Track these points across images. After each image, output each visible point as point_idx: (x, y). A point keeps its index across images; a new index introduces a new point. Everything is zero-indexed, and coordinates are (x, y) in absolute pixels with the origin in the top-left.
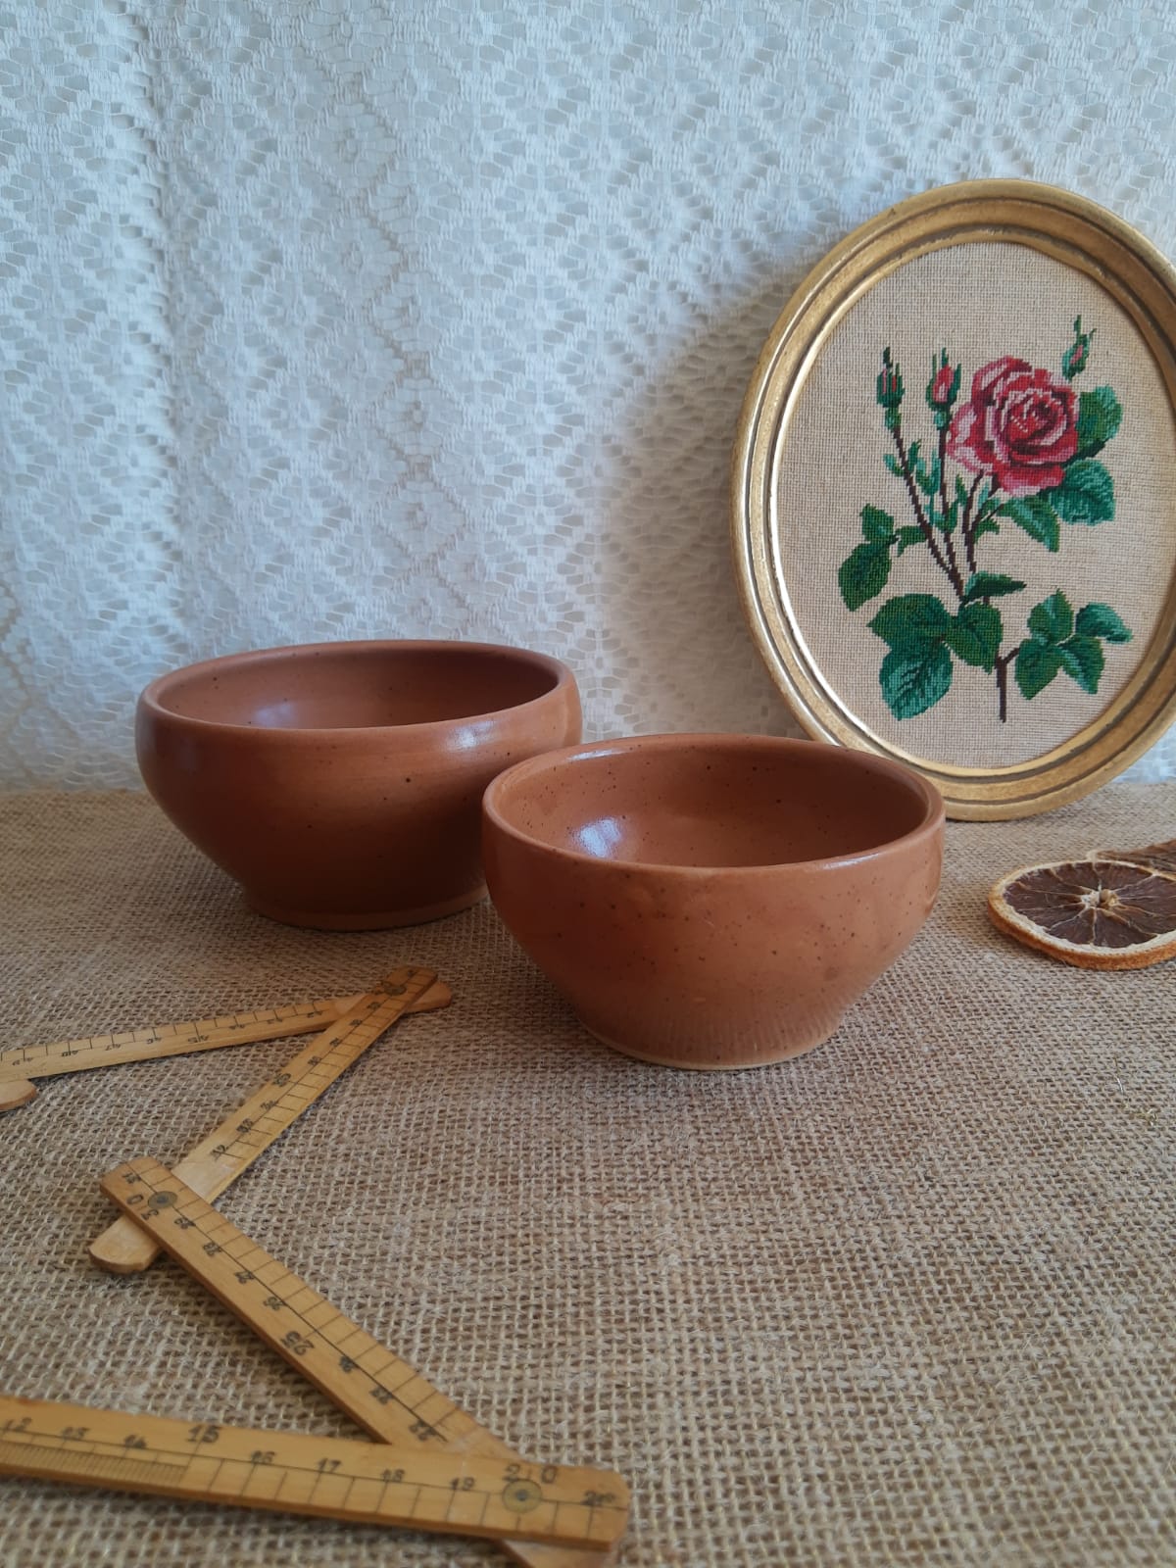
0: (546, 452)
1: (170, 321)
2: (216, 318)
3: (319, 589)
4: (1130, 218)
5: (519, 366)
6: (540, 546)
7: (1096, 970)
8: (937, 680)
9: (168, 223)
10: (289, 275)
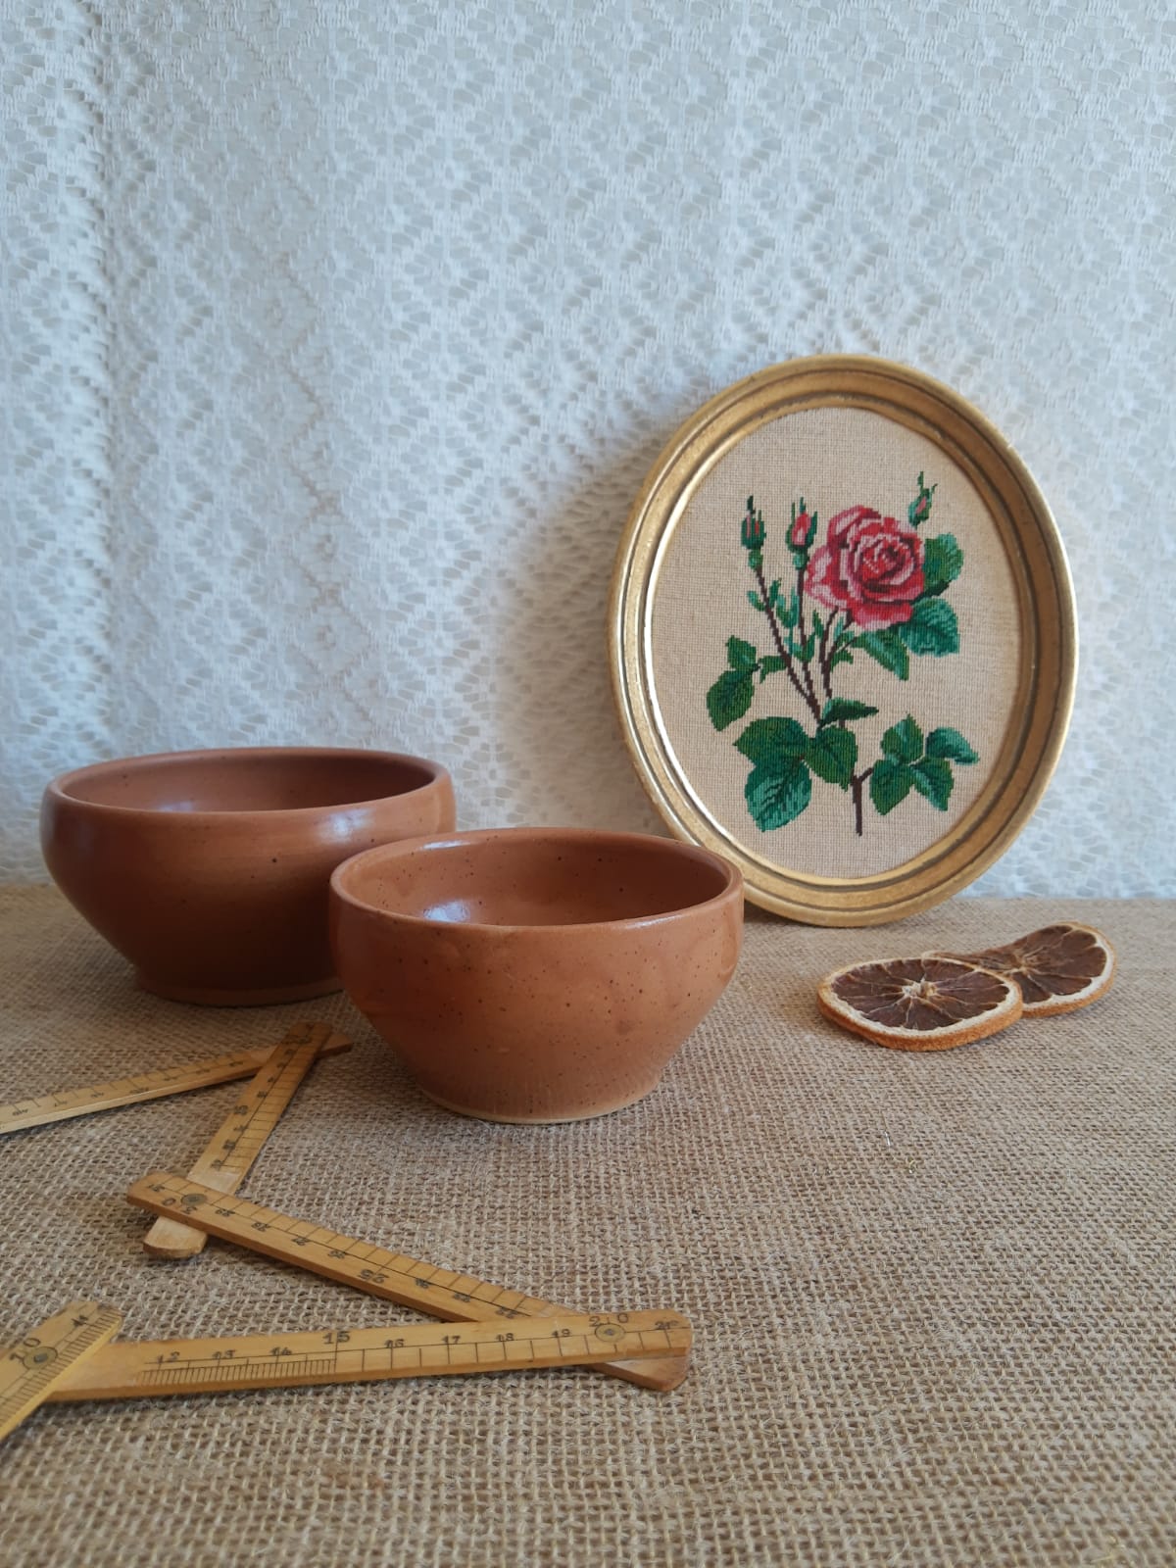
0: (446, 584)
1: (111, 460)
2: (152, 457)
3: (235, 701)
4: (964, 391)
5: (422, 506)
6: (439, 667)
7: (905, 1051)
8: (798, 796)
9: (114, 374)
10: (219, 422)
